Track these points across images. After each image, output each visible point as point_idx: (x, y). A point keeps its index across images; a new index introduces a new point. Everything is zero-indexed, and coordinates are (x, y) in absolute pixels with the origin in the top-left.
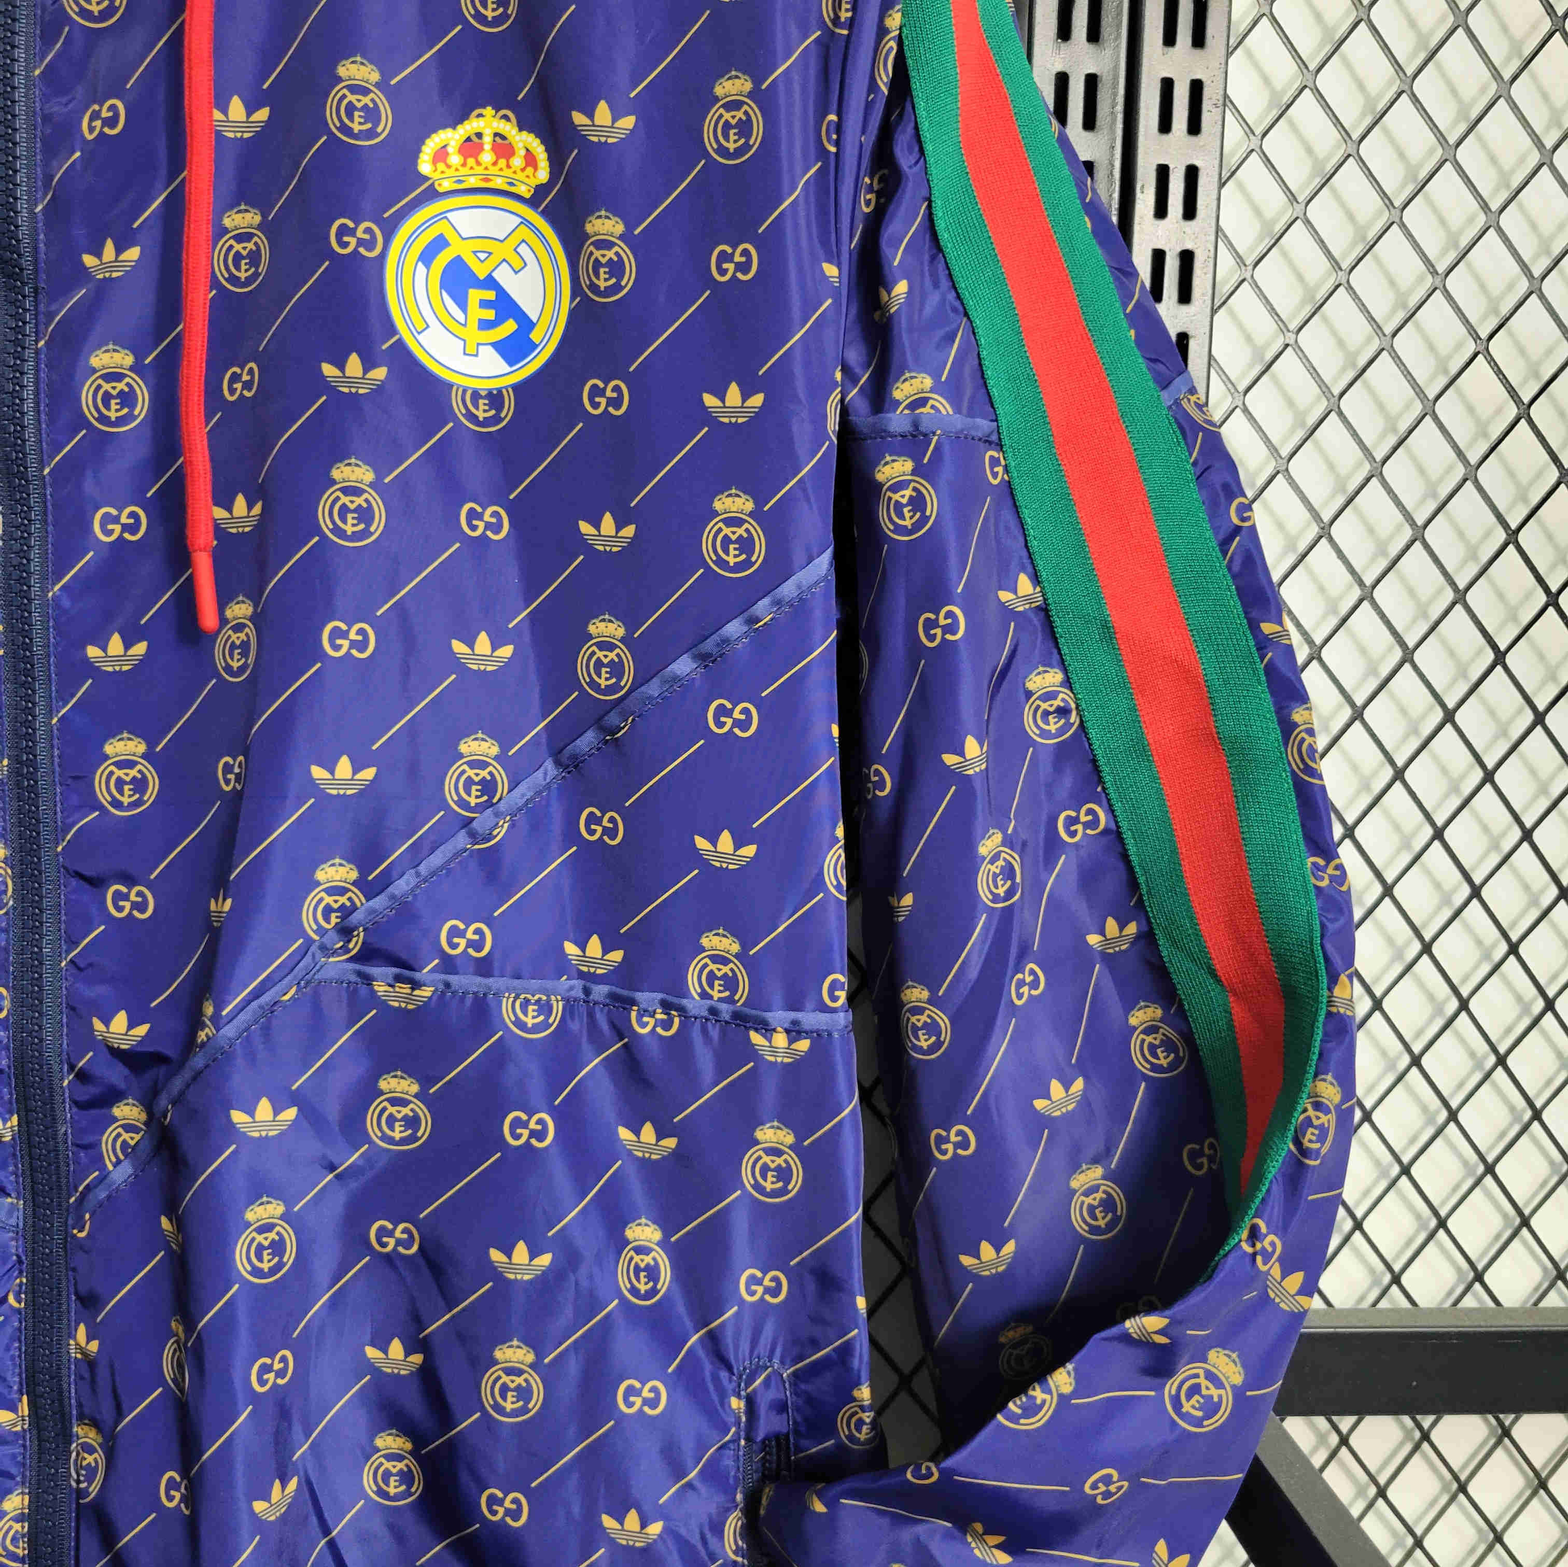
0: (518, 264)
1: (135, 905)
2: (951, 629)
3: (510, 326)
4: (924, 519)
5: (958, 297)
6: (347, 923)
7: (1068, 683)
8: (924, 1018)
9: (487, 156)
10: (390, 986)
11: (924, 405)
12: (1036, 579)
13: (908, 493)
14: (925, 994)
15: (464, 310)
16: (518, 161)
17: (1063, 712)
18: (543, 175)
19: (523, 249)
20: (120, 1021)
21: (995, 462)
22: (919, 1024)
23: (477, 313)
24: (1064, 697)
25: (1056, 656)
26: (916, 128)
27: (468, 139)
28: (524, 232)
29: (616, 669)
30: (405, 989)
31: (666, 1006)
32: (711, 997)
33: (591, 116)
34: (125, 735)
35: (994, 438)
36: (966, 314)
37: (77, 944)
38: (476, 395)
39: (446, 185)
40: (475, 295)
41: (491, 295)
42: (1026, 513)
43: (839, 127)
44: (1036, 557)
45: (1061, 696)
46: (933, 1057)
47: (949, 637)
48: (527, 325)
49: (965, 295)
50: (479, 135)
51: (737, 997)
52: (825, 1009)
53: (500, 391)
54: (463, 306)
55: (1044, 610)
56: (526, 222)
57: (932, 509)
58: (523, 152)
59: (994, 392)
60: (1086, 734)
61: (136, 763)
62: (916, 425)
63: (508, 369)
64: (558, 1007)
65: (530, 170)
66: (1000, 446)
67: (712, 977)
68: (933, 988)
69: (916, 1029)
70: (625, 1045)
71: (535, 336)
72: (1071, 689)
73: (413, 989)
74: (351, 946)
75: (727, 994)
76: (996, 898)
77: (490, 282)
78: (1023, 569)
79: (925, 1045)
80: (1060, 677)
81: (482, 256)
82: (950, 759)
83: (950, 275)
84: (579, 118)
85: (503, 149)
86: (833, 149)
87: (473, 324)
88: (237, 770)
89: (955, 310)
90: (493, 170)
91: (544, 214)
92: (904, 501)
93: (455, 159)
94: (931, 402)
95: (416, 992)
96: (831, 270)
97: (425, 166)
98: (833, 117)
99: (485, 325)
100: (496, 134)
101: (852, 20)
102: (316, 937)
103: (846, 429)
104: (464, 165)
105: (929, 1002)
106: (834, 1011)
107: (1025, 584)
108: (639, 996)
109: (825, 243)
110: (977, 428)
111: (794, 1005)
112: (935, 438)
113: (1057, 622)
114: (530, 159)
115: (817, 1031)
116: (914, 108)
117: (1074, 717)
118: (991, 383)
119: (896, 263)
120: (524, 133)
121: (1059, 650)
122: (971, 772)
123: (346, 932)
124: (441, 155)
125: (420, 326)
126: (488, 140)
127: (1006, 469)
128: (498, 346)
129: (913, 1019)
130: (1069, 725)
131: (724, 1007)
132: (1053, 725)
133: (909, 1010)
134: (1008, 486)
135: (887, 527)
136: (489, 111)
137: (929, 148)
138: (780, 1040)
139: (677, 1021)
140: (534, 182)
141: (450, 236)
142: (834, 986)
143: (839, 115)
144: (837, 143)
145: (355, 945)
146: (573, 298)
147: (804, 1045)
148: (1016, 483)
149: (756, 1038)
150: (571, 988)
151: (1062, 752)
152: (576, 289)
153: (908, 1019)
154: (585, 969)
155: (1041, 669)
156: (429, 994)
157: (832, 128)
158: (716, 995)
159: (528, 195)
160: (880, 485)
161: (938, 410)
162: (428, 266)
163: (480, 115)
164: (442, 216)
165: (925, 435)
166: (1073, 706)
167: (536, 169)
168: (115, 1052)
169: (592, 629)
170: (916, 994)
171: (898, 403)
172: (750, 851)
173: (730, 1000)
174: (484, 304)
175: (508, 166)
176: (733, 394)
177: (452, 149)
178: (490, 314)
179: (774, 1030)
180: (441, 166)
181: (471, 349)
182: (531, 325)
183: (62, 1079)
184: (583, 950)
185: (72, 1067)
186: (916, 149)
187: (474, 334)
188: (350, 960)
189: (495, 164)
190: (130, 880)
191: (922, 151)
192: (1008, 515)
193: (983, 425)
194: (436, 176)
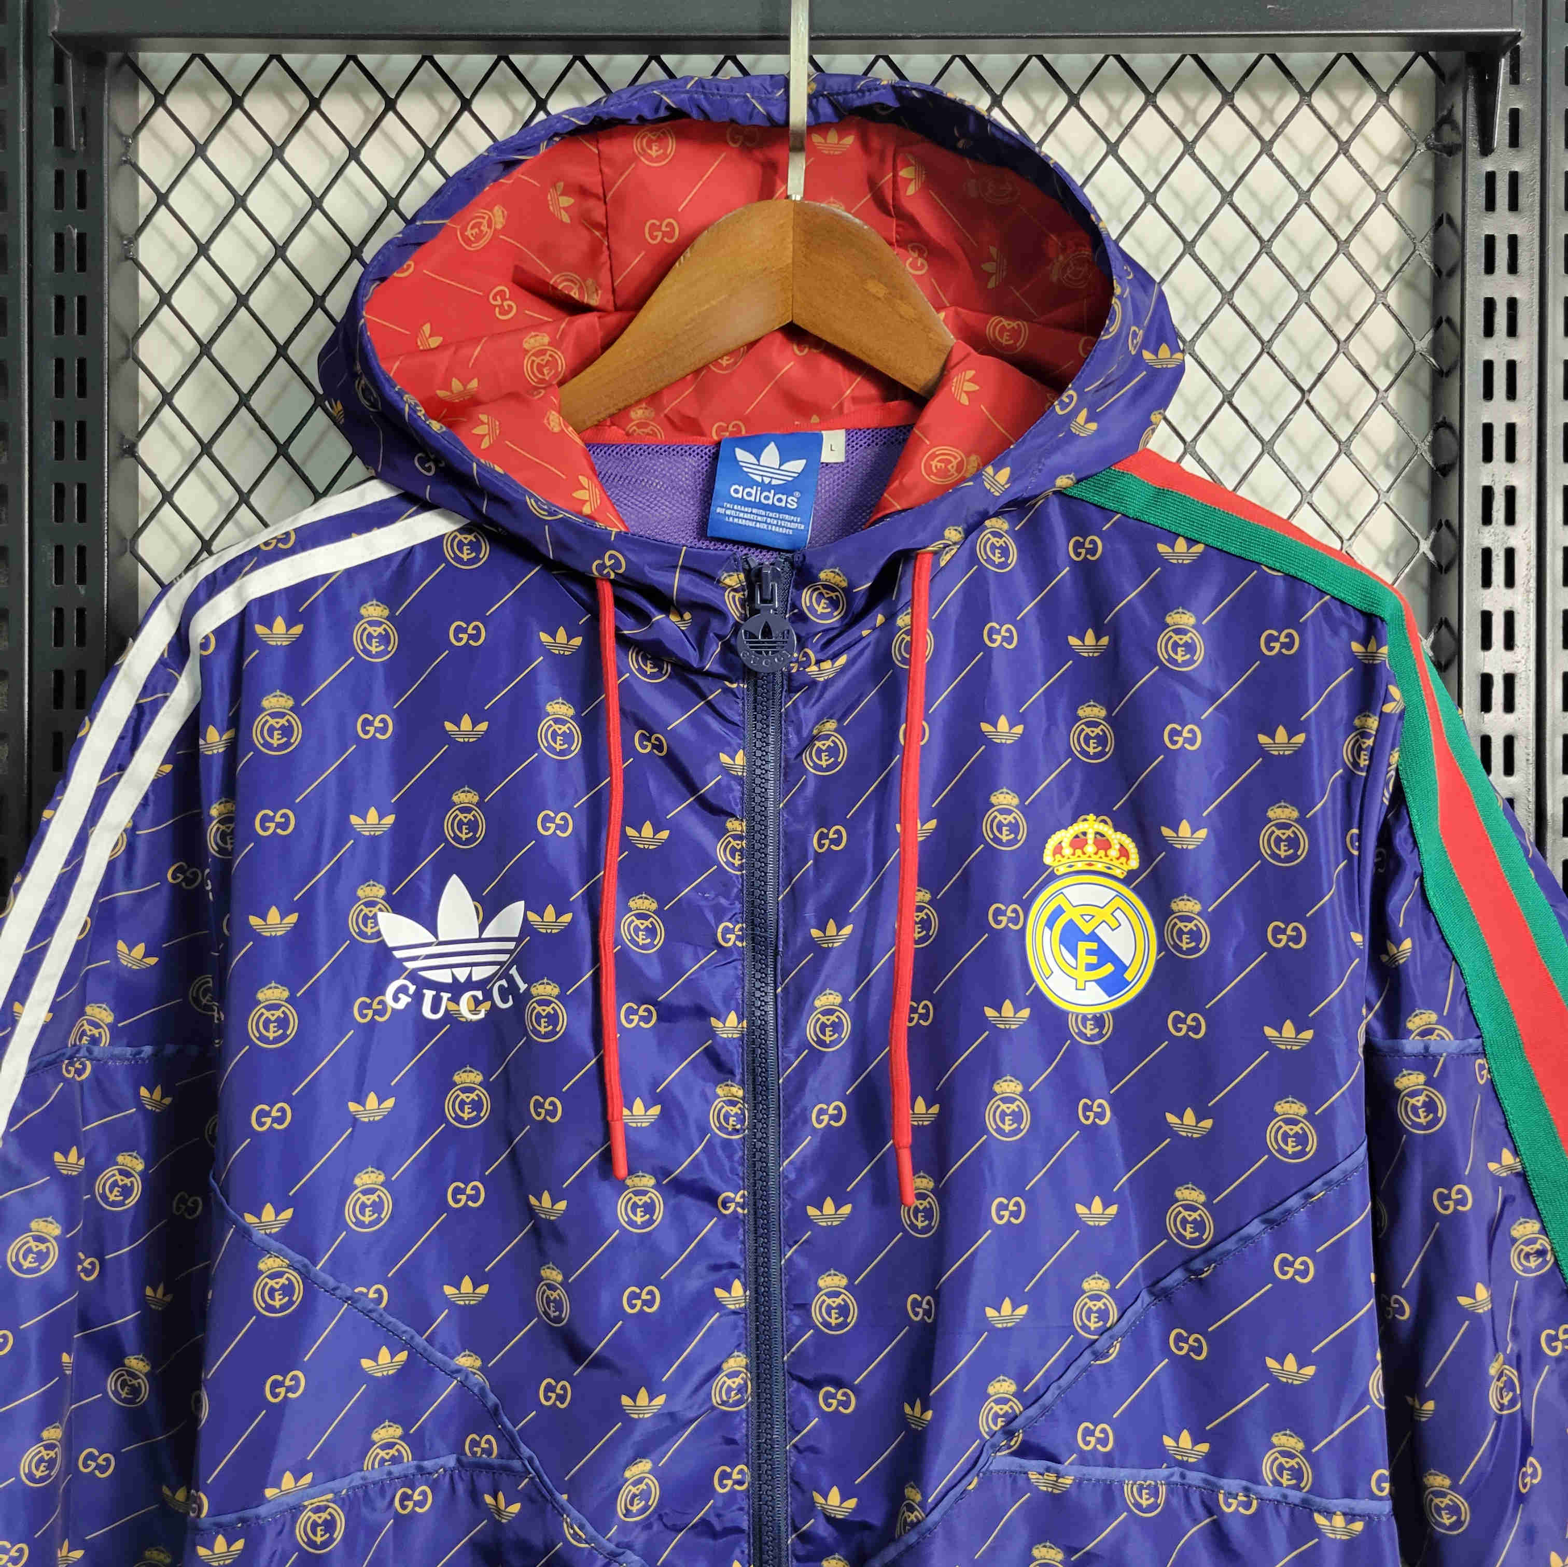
0: (1114, 924)
1: (841, 1403)
2: (1462, 1202)
3: (1108, 968)
4: (1436, 1120)
5: (1448, 946)
6: (1010, 1428)
7: (1544, 1230)
8: (1446, 1501)
9: (1090, 848)
10: (1042, 1474)
11: (1431, 1034)
12: (1516, 1152)
13: (1422, 1098)
14: (1448, 1482)
15: (1075, 956)
16: (1114, 852)
17: (1541, 1253)
18: (1134, 863)
19: (1118, 914)
20: (834, 1496)
21: (1482, 1067)
22: (1443, 1506)
23: (1085, 959)
24: (1542, 1242)
25: (1534, 1210)
26: (1411, 826)
27: (1077, 836)
28: (1119, 902)
29: (1199, 1226)
30: (1053, 1477)
31: (1247, 1490)
32: (1280, 1485)
33: (1176, 830)
34: (832, 1272)
35: (1480, 1049)
36: (1454, 958)
37: (798, 1432)
38: (1085, 1018)
39: (1062, 870)
40: (1083, 946)
41: (1094, 946)
42: (1506, 1104)
43: (1360, 837)
44: (1516, 1135)
45: (1540, 1241)
46: (1455, 1533)
47: (1460, 1208)
48: (1121, 968)
49: (1453, 944)
50: (1084, 834)
51: (1302, 1485)
52: (1373, 1497)
53: (1102, 1015)
54: (1075, 955)
55: (1523, 1175)
56: (1119, 895)
57: (1443, 1111)
58: (1118, 847)
59: (1479, 1016)
60: (1560, 1270)
61: (840, 1293)
62: (1426, 1048)
63: (1107, 999)
64: (1163, 1490)
65: (1123, 859)
66: (1484, 1054)
67: (1281, 1468)
68: (1455, 1478)
69: (1438, 1509)
70: (1214, 1521)
71: (1128, 976)
72: (1547, 1236)
73: (1058, 1477)
74: (1012, 1443)
75: (1294, 1482)
76: (1502, 1407)
77: (1093, 937)
78: (1506, 1145)
79: (1447, 1522)
80: (1537, 1226)
81: (1087, 918)
82: (1464, 1301)
83: (1441, 932)
84: (1166, 831)
85: (1103, 843)
86: (1356, 853)
87: (1082, 967)
88: (925, 1306)
89: (1445, 956)
90: (1095, 858)
91: (1135, 890)
92: (1419, 1104)
93: (1067, 851)
94: (1437, 1032)
95: (1061, 1480)
96: (1357, 938)
97: (1048, 859)
98: (1355, 831)
99: (1090, 967)
100: (1097, 833)
101: (1369, 766)
102: (987, 1437)
103: (1370, 1048)
104: (1074, 854)
105: (1451, 1488)
106: (1381, 1499)
107: (1507, 1157)
108: (1224, 1482)
109: (1353, 918)
110: (1470, 1045)
111: (1349, 1493)
112: (1442, 1060)
113: (1534, 1185)
114: (1124, 852)
115: (1369, 1515)
116: (1408, 813)
117: (1549, 1256)
118: (1475, 1009)
119: (1401, 925)
120: (1119, 833)
121: (1536, 1206)
122: (1481, 1311)
123: (1008, 1433)
124: (1058, 850)
125: (1048, 973)
126: (1091, 837)
127: (1489, 1072)
128: (1101, 983)
129: (1437, 1501)
130: (1545, 1262)
131: (1290, 1492)
132: (1533, 1263)
133: (1432, 1493)
134: (1492, 1082)
135: (1407, 1124)
136: (1091, 817)
137: (1421, 840)
138: (1339, 1521)
139: (1255, 1503)
140: (1126, 868)
141: (1066, 906)
142: (1380, 1480)
143: (1360, 828)
144: (1359, 848)
145: (1016, 1442)
146: (1159, 952)
147: (1358, 1526)
148: (1497, 1079)
149: (1319, 1519)
150: (1172, 1475)
151: (1541, 1282)
152: (1162, 946)
153: (1432, 1500)
154: (1180, 1458)
155: (1522, 1220)
156: (1070, 1482)
157: (1355, 838)
158: (1285, 1482)
159: (1122, 877)
160: (1398, 1092)
161: (1443, 1038)
162: (1051, 929)
163: (1085, 820)
164: (1060, 892)
165: (1434, 1056)
166: (1549, 1248)
167: (1128, 859)
168: (830, 1520)
169: (1178, 1194)
170: (1438, 1481)
171: (1411, 1032)
172: (1310, 1371)
173: (1297, 1487)
174: (1089, 952)
175: (1106, 856)
176: (1289, 1029)
177: (1066, 844)
178: (1094, 960)
179: (1335, 1513)
180: (1058, 857)
181: (1081, 986)
182: (1126, 968)
183: (787, 1538)
184: (1177, 1442)
185: (795, 1529)
186: (1411, 840)
187: (1083, 975)
188: (1012, 1454)
189: (1096, 853)
190: (838, 1383)
191: (1415, 843)
192: (1493, 1106)
193: (1474, 1042)
194: (1054, 864)
